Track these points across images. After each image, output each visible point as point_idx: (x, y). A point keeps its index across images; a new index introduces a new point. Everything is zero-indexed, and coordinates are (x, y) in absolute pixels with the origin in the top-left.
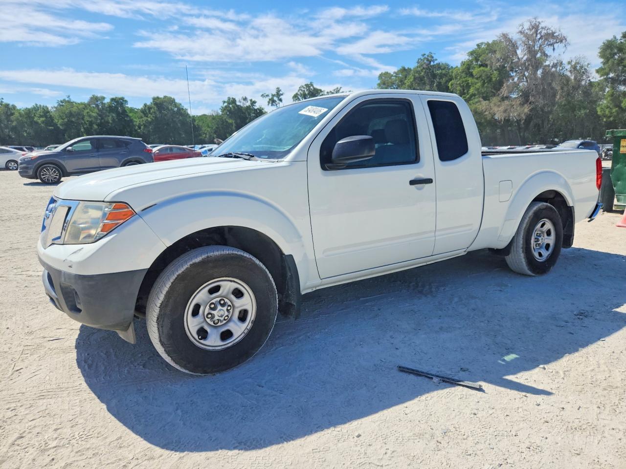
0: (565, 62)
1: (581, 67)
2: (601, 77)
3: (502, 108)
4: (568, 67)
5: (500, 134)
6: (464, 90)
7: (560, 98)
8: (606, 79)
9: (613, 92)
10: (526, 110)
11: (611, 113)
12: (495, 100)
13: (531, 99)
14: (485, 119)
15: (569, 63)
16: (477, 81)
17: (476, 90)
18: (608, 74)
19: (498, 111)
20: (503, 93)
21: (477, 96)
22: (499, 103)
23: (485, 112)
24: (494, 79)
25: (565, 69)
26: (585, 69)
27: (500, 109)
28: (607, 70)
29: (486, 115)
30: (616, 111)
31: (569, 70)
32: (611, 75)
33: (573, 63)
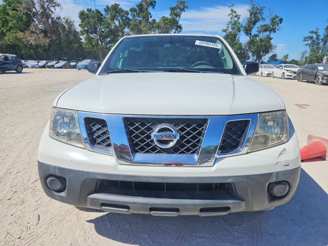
0: (62, 17)
1: (70, 22)
2: (81, 29)
3: (33, 38)
4: (64, 20)
5: (34, 53)
6: (4, 23)
7: (63, 37)
8: (84, 30)
9: (88, 37)
10: (48, 41)
11: (89, 47)
12: (27, 33)
13: (49, 35)
14: (23, 43)
15: (64, 18)
16: (13, 19)
17: (13, 25)
18: (84, 28)
19: (31, 39)
20: (32, 29)
21: (15, 29)
22: (31, 35)
23: (23, 39)
24: (24, 20)
25: (62, 21)
26: (72, 23)
27: (32, 38)
28: (84, 26)
29: (23, 41)
30: (91, 46)
31: (64, 22)
32: (86, 29)
33: (66, 19)
